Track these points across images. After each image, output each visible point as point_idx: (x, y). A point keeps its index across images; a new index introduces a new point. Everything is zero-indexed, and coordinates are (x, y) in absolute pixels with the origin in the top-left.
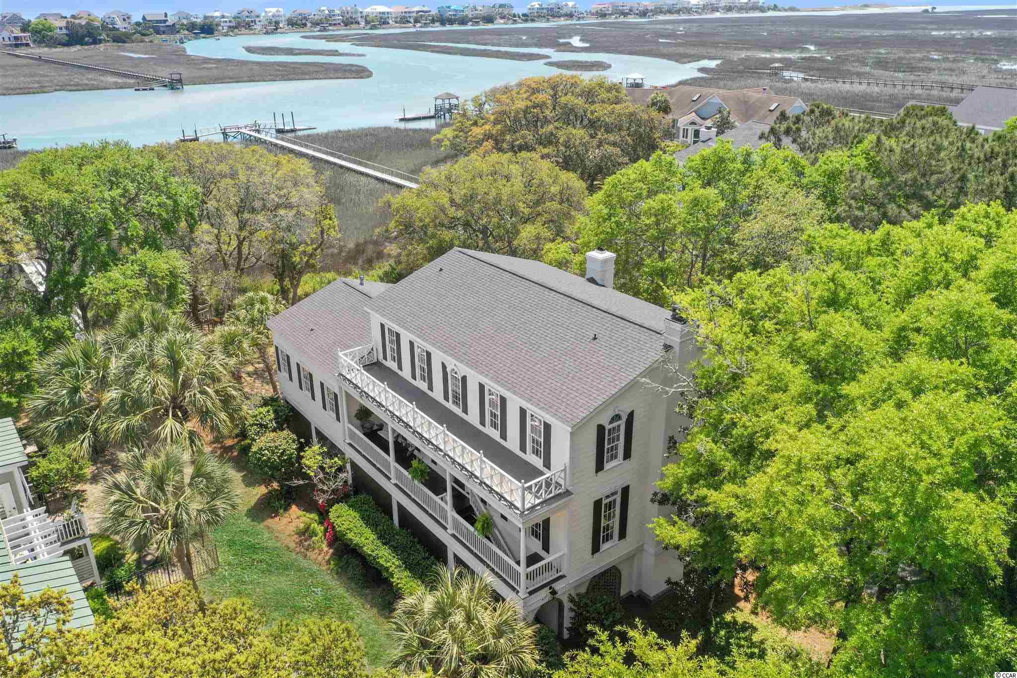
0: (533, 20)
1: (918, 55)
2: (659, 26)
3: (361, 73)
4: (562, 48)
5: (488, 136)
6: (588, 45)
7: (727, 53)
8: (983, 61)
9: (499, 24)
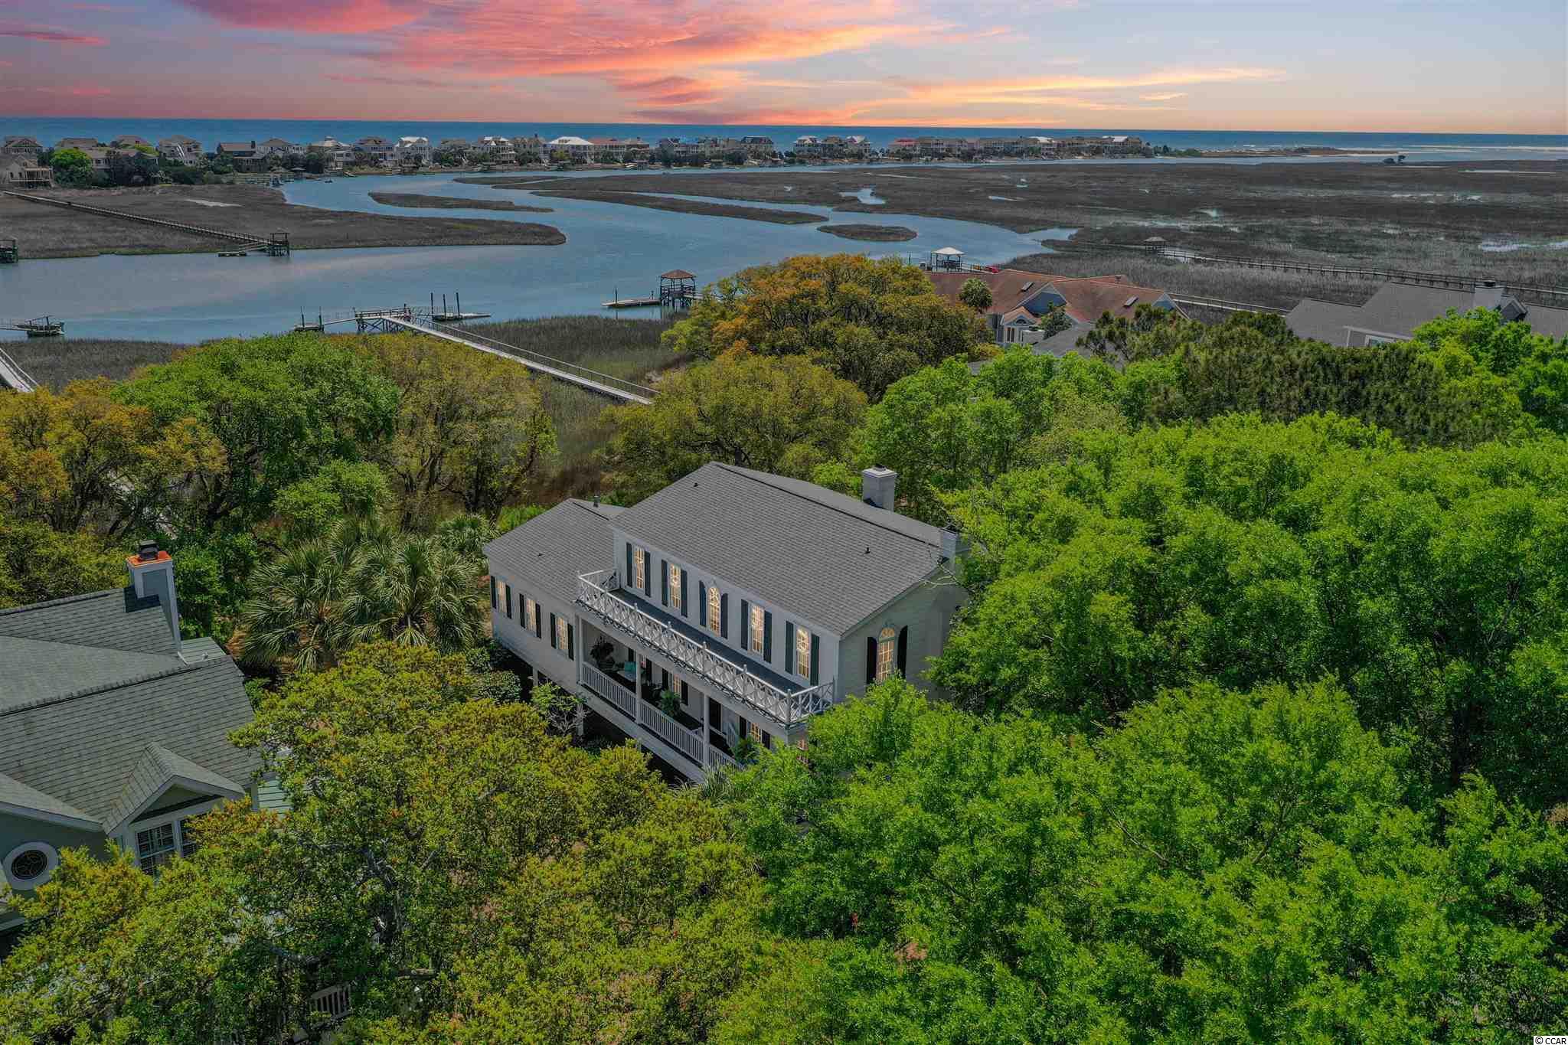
0: (802, 162)
1: (1366, 229)
2: (989, 176)
3: (549, 236)
4: (846, 205)
5: (739, 334)
6: (882, 202)
7: (1086, 220)
8: (1458, 238)
9: (752, 167)
